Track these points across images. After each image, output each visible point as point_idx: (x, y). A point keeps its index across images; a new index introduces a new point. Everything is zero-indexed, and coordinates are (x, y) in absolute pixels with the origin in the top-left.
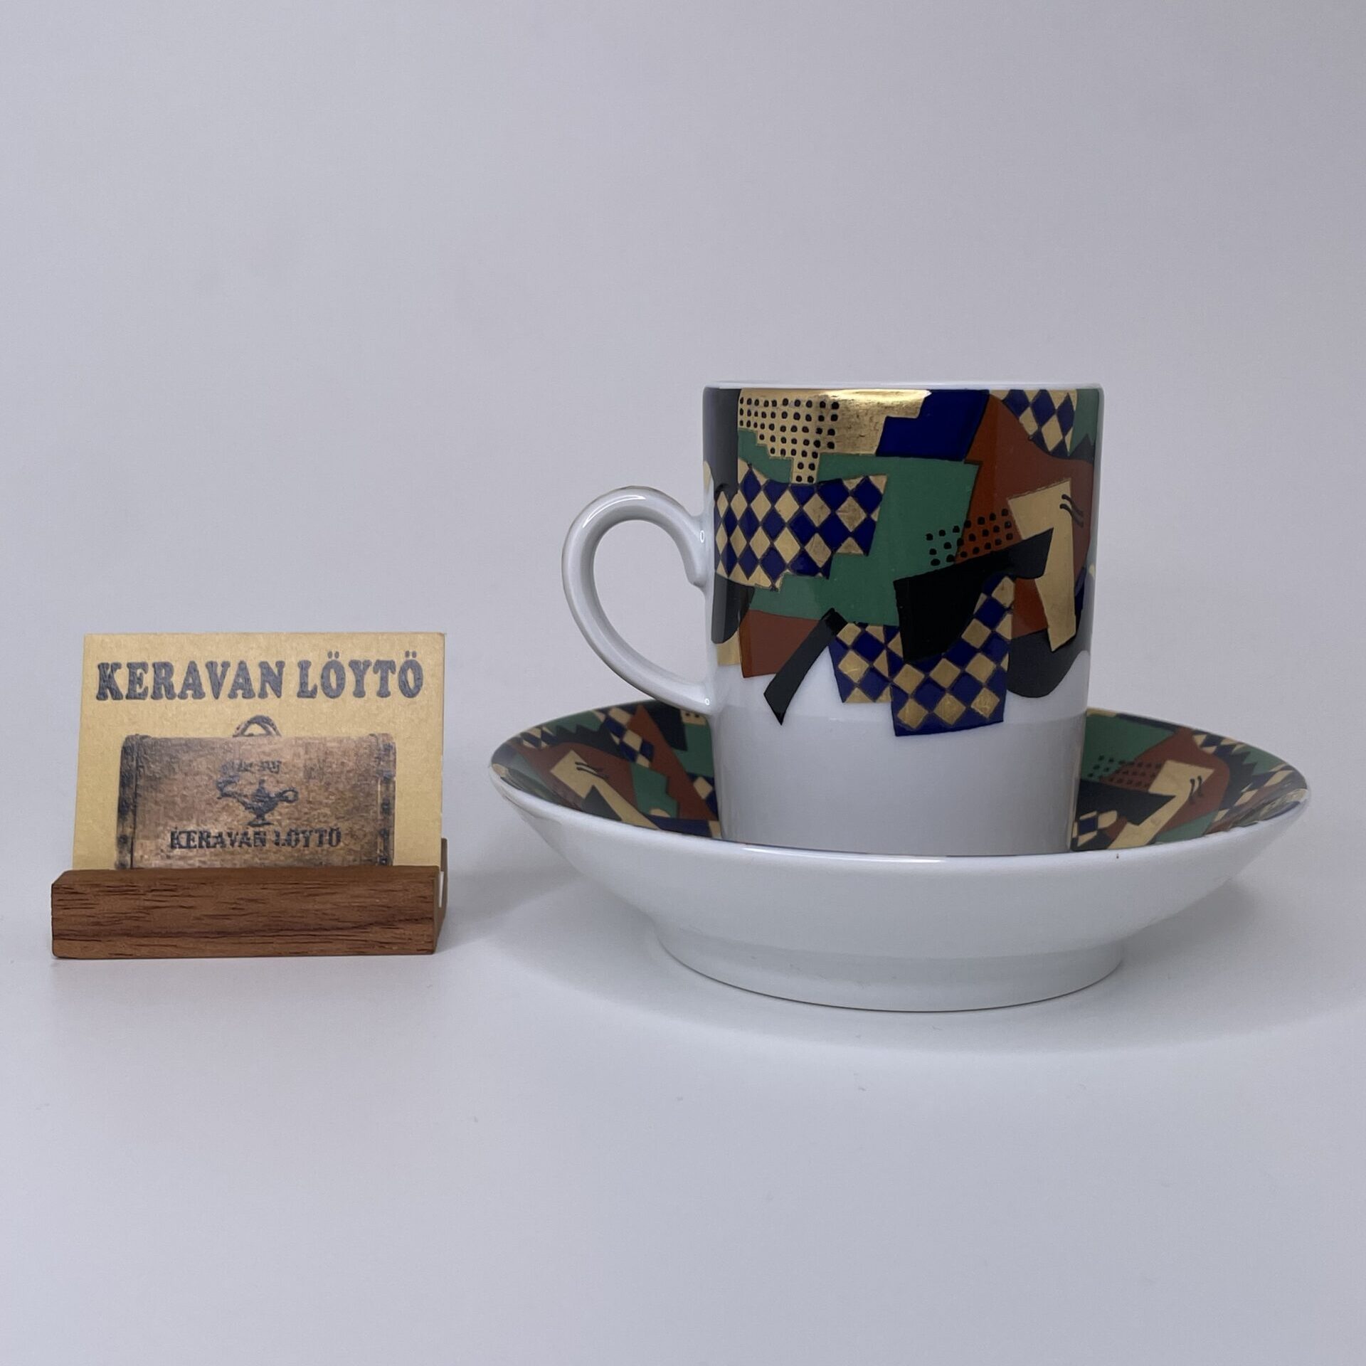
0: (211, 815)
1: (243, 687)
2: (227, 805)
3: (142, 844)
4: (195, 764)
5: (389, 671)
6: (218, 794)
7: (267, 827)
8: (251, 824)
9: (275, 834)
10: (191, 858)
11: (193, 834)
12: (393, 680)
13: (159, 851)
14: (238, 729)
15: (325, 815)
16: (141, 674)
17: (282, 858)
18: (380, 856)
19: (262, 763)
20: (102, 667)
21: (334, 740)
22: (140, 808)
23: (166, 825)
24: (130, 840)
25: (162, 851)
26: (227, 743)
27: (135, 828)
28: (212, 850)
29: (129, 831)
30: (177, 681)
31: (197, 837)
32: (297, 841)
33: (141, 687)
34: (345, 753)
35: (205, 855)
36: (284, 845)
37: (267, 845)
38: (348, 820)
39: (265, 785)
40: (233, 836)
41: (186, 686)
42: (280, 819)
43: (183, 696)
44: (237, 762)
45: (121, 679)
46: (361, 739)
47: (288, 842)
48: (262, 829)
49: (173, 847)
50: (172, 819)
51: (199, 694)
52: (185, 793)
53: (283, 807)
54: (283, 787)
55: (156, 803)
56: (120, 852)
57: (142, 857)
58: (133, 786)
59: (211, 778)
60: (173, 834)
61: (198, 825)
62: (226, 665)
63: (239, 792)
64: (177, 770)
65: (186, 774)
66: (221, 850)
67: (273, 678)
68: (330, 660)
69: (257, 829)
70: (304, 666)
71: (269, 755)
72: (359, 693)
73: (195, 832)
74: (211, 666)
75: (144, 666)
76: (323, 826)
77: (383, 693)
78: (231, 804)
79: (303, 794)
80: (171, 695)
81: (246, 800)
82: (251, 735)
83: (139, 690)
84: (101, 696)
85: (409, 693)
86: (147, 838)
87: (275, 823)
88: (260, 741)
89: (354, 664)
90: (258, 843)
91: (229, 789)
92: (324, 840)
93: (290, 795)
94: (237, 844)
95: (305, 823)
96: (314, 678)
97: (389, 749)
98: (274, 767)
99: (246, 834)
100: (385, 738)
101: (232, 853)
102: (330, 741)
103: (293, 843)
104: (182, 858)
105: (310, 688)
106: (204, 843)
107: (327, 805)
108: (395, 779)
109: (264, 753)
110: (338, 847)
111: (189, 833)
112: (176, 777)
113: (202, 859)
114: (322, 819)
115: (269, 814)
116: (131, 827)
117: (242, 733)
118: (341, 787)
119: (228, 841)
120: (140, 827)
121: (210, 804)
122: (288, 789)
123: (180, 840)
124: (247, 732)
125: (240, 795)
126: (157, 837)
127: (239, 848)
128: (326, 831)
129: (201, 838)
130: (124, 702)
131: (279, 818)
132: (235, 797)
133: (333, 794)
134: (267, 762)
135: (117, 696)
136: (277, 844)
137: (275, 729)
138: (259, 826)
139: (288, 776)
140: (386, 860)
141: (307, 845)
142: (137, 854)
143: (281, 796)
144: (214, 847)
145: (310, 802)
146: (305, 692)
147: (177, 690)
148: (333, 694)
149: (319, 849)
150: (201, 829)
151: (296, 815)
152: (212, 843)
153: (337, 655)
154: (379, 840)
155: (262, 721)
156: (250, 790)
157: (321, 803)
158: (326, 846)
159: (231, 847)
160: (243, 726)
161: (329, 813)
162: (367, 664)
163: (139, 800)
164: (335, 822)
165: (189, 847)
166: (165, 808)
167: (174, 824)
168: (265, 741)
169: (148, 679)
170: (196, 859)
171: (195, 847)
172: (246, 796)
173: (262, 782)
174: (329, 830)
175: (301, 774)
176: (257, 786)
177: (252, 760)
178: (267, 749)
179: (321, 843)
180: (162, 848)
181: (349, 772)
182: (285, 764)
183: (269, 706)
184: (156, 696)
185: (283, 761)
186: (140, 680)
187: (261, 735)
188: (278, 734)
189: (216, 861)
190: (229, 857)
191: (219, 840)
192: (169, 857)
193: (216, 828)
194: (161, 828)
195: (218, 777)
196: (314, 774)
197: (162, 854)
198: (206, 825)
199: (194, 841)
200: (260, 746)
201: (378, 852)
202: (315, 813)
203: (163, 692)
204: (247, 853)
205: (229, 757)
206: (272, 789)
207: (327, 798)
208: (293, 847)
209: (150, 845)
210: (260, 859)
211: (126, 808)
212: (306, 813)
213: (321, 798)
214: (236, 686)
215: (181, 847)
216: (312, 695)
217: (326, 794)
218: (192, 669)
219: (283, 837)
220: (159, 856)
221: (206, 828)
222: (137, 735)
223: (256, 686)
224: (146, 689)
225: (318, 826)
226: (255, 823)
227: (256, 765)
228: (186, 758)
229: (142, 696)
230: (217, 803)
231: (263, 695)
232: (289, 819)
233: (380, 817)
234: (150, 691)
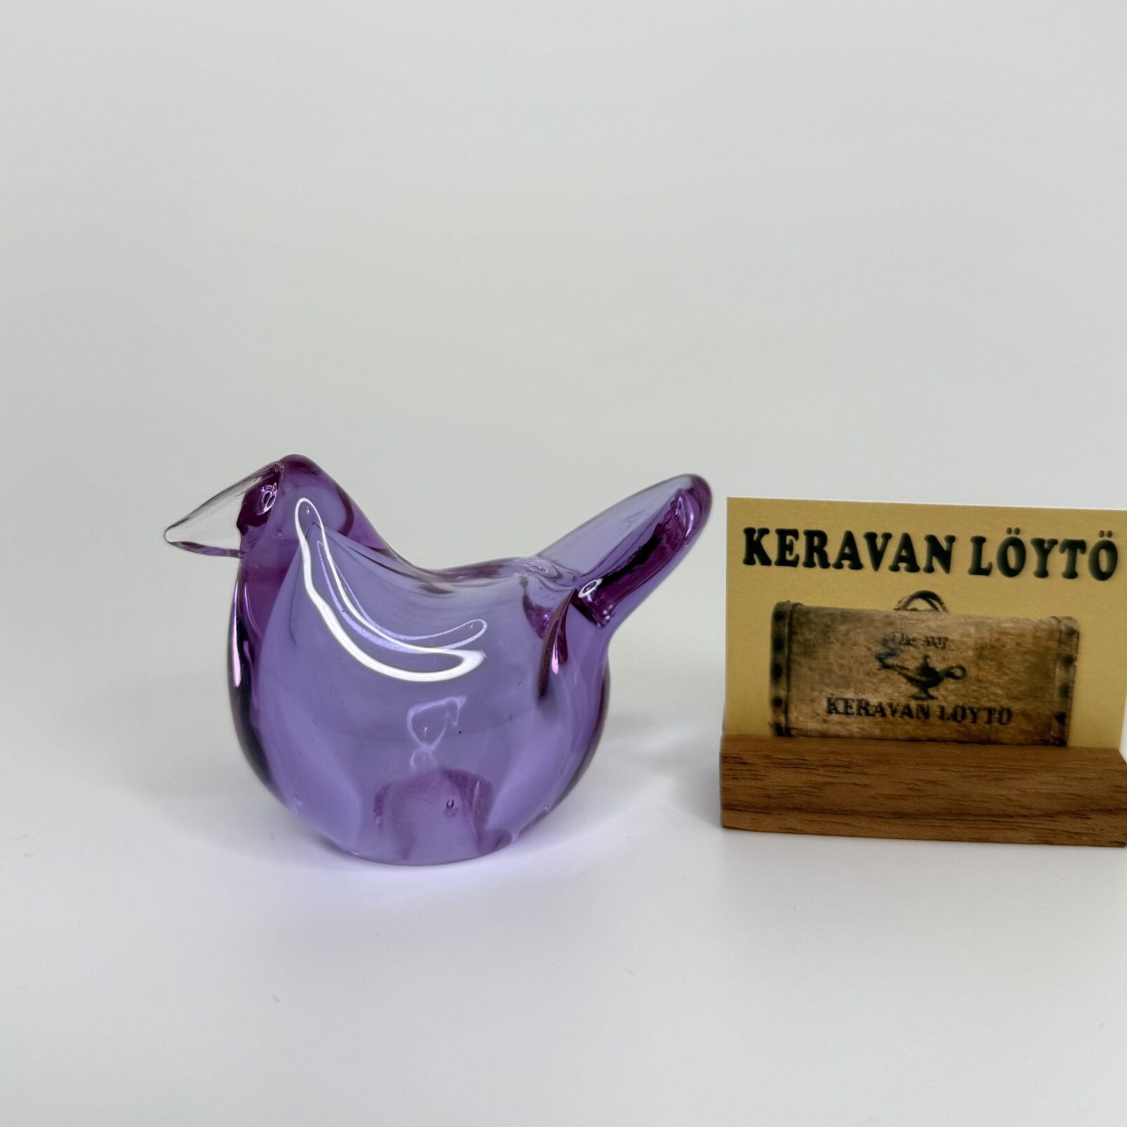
0: (869, 685)
1: (907, 559)
2: (888, 677)
3: (796, 707)
4: (852, 635)
5: (1078, 551)
6: (877, 664)
7: (930, 702)
8: (915, 698)
9: (939, 710)
10: (848, 724)
11: (850, 702)
12: (1083, 561)
13: (814, 715)
14: (900, 602)
15: (996, 694)
16: (791, 541)
17: (947, 732)
18: (1053, 737)
19: (927, 638)
20: (749, 532)
21: (1011, 620)
22: (793, 673)
23: (821, 691)
24: (784, 705)
25: (818, 715)
26: (887, 616)
27: (789, 690)
28: (871, 718)
29: (782, 693)
30: (833, 550)
31: (855, 706)
32: (964, 716)
33: (791, 554)
34: (1021, 635)
35: (863, 723)
36: (949, 719)
37: (931, 720)
38: (1020, 700)
39: (928, 660)
40: (894, 707)
41: (843, 556)
42: (946, 695)
43: (839, 566)
44: (898, 635)
45: (770, 545)
46: (1041, 622)
47: (954, 716)
48: (925, 703)
49: (830, 712)
50: (828, 685)
51: (857, 565)
52: (842, 661)
53: (950, 684)
54: (952, 663)
55: (811, 669)
56: (775, 712)
57: (797, 718)
58: (786, 651)
59: (869, 649)
60: (829, 700)
61: (856, 693)
62: (887, 537)
63: (900, 664)
64: (832, 639)
65: (842, 644)
66: (880, 719)
67: (941, 553)
68: (1009, 536)
69: (920, 702)
70: (979, 542)
71: (934, 631)
72: (1043, 573)
73: (853, 700)
74: (871, 537)
75: (795, 533)
76: (993, 705)
77: (1072, 574)
78: (891, 676)
79: (972, 671)
80: (825, 564)
81: (910, 674)
82: (915, 610)
83: (789, 557)
84: (749, 561)
85: (1102, 576)
86: (802, 701)
87: (941, 698)
88: (923, 616)
89: (1039, 543)
90: (921, 716)
91: (890, 661)
92: (994, 720)
93: (958, 673)
94: (898, 715)
95: (973, 700)
96: (990, 556)
97: (1071, 635)
98: (939, 643)
99: (908, 707)
100: (1067, 621)
101: (892, 723)
102: (1006, 621)
103: (959, 718)
104: (840, 723)
105: (984, 565)
106: (862, 711)
107: (997, 685)
108: (1076, 663)
109: (929, 628)
110: (1009, 726)
111: (846, 701)
112: (832, 646)
113: (861, 726)
114: (992, 697)
115: (933, 688)
116: (784, 689)
117: (905, 608)
118: (1015, 667)
119: (888, 712)
120: (794, 691)
121: (868, 674)
122: (954, 665)
123: (837, 705)
124: (909, 607)
125: (902, 668)
126: (813, 701)
127: (900, 719)
128: (995, 710)
129: (860, 707)
130: (774, 569)
131: (944, 693)
132: (895, 670)
133: (1006, 674)
134: (933, 638)
135: (766, 561)
136: (942, 717)
137: (941, 604)
138: (922, 699)
139: (955, 653)
140: (1061, 742)
141: (974, 721)
142: (793, 715)
143: (949, 674)
144: (873, 715)
145: (979, 681)
146: (979, 570)
147: (832, 558)
148: (1011, 572)
149: (988, 726)
150: (859, 698)
151: (963, 692)
152: (871, 711)
153: (1018, 531)
154: (1055, 723)
155: (927, 596)
156: (913, 665)
157: (991, 682)
158: (996, 724)
159: (891, 717)
160: (906, 600)
161: (999, 691)
162: (1054, 542)
163: (794, 667)
164: (1006, 701)
165: (847, 713)
166: (821, 675)
167: (830, 691)
168: (931, 615)
169: (800, 547)
170: (855, 725)
171: (853, 714)
172: (907, 669)
173: (926, 657)
174: (999, 708)
175: (971, 653)
176: (921, 661)
177: (915, 635)
178: (933, 624)
179: (989, 721)
180: (818, 711)
181: (1025, 653)
182: (952, 641)
183: (936, 581)
184: (809, 564)
185: (951, 637)
186: (790, 548)
187: (926, 610)
188: (944, 609)
189: (876, 728)
190: (889, 726)
191: (879, 709)
192: (825, 721)
193: (875, 698)
194: (816, 694)
195: (879, 649)
196: (986, 653)
197: (818, 717)
198: (864, 694)
199: (851, 707)
200: (923, 621)
201: (1052, 733)
202: (984, 691)
203: (816, 558)
204: (909, 723)
205: (890, 630)
206: (938, 665)
207: (998, 677)
208: (959, 722)
209: (806, 709)
210: (923, 731)
211: (778, 672)
212: (974, 691)
213: (991, 677)
214: (899, 558)
215: (838, 712)
216: (987, 572)
217: (998, 673)
218: (849, 539)
219: (949, 710)
220: (815, 719)
221: (864, 697)
222: (788, 601)
223: (922, 559)
224: (797, 557)
225: (988, 705)
226: (918, 695)
227: (920, 639)
228: (843, 628)
229: (794, 563)
230: (875, 674)
231: (930, 569)
232: (955, 695)
233: (1057, 698)
234: (802, 559)
